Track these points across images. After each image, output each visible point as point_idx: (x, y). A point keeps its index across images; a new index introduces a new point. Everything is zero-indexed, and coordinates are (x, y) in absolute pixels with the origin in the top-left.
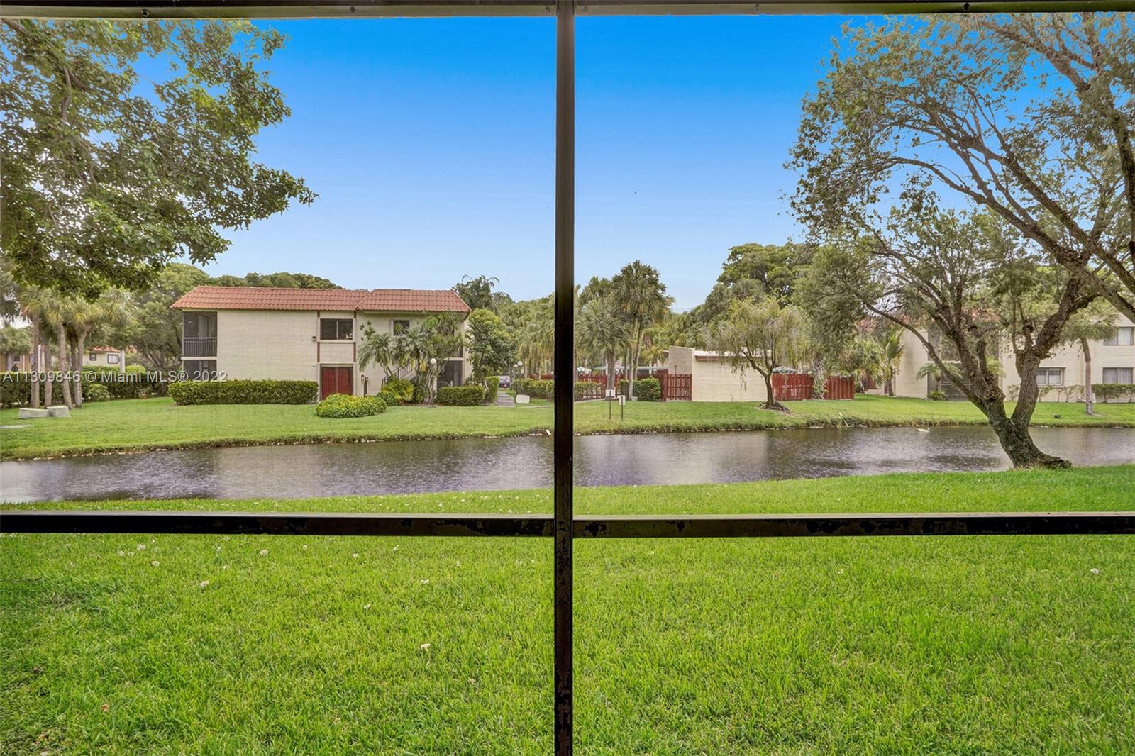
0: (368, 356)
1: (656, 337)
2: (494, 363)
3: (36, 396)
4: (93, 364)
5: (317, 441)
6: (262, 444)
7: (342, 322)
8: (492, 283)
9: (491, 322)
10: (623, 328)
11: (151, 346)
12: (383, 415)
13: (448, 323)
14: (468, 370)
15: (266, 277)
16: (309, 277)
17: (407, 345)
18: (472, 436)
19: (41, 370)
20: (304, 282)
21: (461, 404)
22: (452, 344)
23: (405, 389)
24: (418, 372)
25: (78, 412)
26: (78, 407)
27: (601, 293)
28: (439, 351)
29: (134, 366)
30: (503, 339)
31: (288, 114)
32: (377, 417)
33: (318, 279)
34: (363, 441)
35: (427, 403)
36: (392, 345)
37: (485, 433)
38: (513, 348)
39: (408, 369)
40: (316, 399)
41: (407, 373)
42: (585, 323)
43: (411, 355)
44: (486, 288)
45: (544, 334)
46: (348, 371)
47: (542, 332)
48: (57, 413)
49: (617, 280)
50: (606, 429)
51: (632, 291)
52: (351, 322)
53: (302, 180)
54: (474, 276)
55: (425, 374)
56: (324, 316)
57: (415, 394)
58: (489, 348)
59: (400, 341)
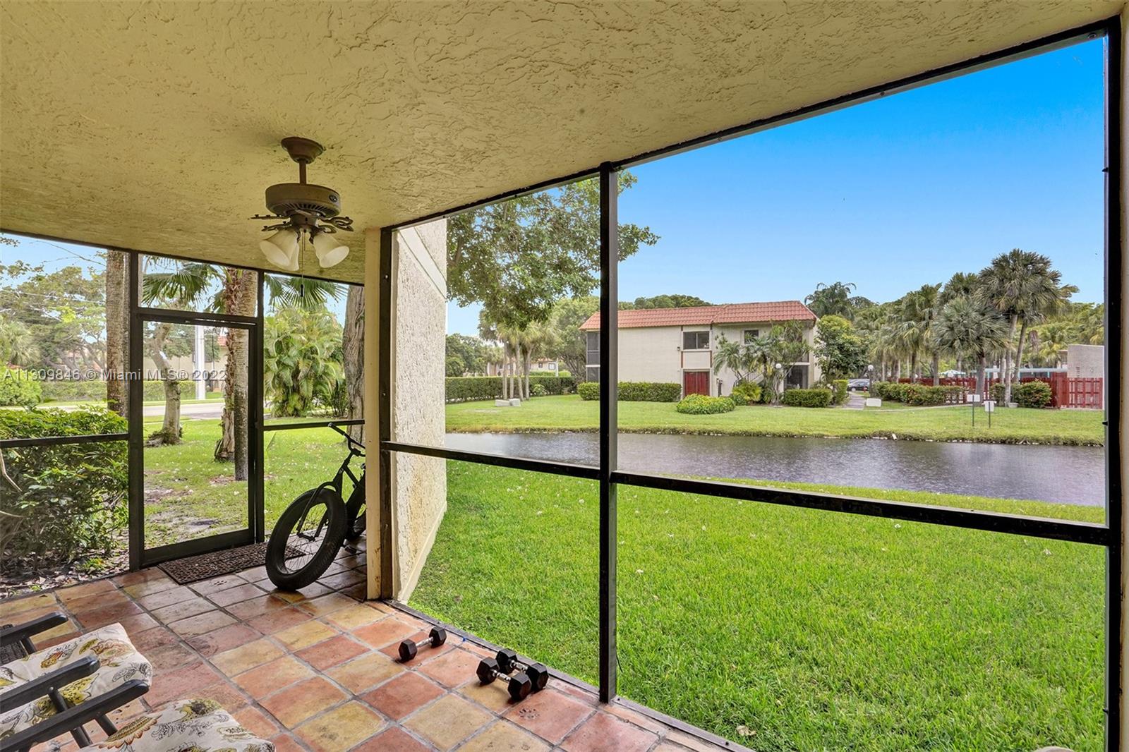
0: (721, 362)
1: (1059, 333)
2: (843, 367)
3: (505, 391)
4: (541, 370)
5: (675, 432)
6: (634, 432)
7: (700, 334)
8: (848, 289)
9: (839, 328)
10: (995, 326)
11: (571, 357)
12: (731, 413)
13: (795, 331)
14: (816, 374)
15: (650, 300)
16: (683, 297)
17: (756, 352)
18: (812, 435)
19: (508, 375)
20: (679, 302)
21: (807, 406)
22: (797, 350)
23: (754, 390)
24: (765, 376)
25: (526, 404)
26: (527, 400)
27: (966, 290)
28: (784, 357)
29: (564, 371)
30: (851, 343)
31: (636, 181)
32: (726, 415)
33: (689, 298)
34: (711, 434)
35: (774, 404)
36: (742, 352)
37: (826, 433)
38: (863, 352)
39: (756, 373)
40: (679, 398)
41: (756, 377)
42: (944, 323)
43: (758, 361)
44: (842, 294)
45: (897, 337)
46: (706, 374)
47: (895, 335)
48: (514, 404)
49: (987, 274)
50: (966, 436)
51: (1007, 285)
52: (707, 333)
53: (648, 228)
54: (829, 284)
55: (772, 377)
56: (686, 330)
57: (762, 396)
58: (837, 352)
59: (748, 350)
